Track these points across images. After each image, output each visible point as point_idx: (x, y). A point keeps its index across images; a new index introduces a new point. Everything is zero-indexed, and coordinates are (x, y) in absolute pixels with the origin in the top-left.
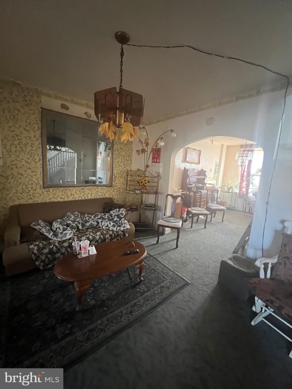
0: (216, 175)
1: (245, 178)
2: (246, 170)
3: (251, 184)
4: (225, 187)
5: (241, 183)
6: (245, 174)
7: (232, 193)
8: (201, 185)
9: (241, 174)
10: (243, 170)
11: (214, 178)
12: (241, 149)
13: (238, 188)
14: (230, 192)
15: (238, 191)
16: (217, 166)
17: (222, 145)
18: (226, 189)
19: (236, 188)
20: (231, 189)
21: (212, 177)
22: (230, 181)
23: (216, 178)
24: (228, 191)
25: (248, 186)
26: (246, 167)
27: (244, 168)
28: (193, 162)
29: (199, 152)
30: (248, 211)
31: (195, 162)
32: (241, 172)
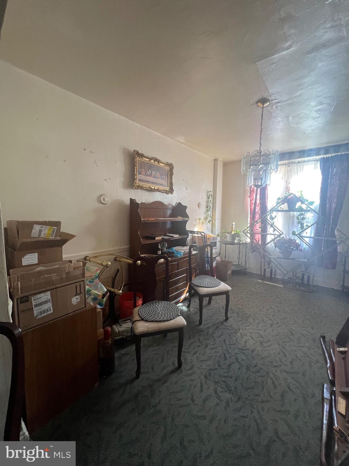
0: (209, 213)
1: (257, 216)
2: (258, 202)
3: (269, 227)
4: (227, 234)
5: (252, 226)
6: (258, 209)
7: (239, 244)
8: (176, 236)
9: (251, 209)
10: (254, 202)
11: (206, 219)
13: (249, 235)
14: (236, 241)
15: (248, 240)
16: (211, 197)
17: (215, 160)
18: (228, 238)
19: (245, 235)
20: (237, 238)
21: (202, 217)
22: (234, 223)
23: (209, 219)
24: (231, 241)
25: (264, 230)
26: (258, 197)
27: (254, 198)
28: (156, 188)
29: (168, 167)
30: (269, 275)
31: (161, 188)
32: (250, 206)
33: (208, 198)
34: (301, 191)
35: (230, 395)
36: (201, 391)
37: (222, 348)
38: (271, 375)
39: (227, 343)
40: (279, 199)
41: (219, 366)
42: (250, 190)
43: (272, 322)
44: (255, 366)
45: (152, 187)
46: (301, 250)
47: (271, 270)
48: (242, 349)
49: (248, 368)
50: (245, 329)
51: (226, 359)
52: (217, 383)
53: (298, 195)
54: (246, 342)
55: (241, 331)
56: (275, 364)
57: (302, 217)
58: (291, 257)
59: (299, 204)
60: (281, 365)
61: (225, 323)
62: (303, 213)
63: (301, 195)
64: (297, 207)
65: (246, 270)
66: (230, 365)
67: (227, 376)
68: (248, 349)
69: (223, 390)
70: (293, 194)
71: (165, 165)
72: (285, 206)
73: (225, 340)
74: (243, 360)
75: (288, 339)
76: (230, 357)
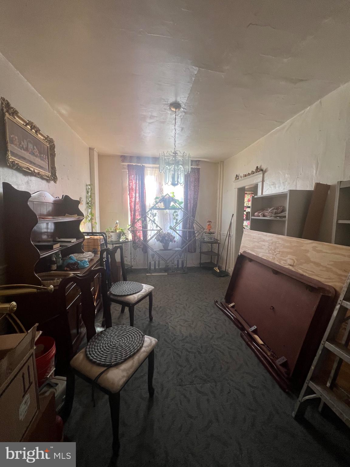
0: (90, 210)
2: (137, 200)
4: (112, 234)
5: (133, 223)
6: (138, 207)
7: (125, 242)
8: (74, 240)
10: (133, 199)
12: (123, 162)
14: (121, 240)
15: (130, 237)
16: (90, 192)
17: (90, 149)
18: (113, 237)
20: (122, 236)
23: (91, 217)
25: (145, 227)
26: (137, 195)
27: (134, 196)
28: (36, 171)
29: (47, 143)
30: (154, 268)
31: (42, 172)
32: (130, 203)
33: (88, 192)
34: (173, 193)
35: (208, 384)
36: (189, 401)
37: (170, 349)
38: (215, 347)
39: (169, 341)
40: (156, 198)
41: (181, 366)
42: (129, 188)
43: (182, 305)
44: (202, 347)
45: (31, 169)
46: (175, 241)
47: (155, 262)
48: (184, 340)
49: (200, 353)
50: (171, 320)
51: (180, 357)
52: (192, 383)
53: (171, 195)
54: (180, 331)
55: (170, 324)
56: (210, 337)
57: (176, 214)
58: (169, 248)
59: (172, 204)
60: (213, 336)
61: (152, 324)
62: (177, 210)
63: (173, 196)
64: (171, 205)
65: (132, 268)
66: (187, 360)
67: (193, 370)
68: (187, 337)
69: (201, 385)
70: (168, 194)
71: (45, 140)
72: (162, 205)
73: (165, 340)
74: (191, 348)
75: (202, 314)
76: (182, 353)
